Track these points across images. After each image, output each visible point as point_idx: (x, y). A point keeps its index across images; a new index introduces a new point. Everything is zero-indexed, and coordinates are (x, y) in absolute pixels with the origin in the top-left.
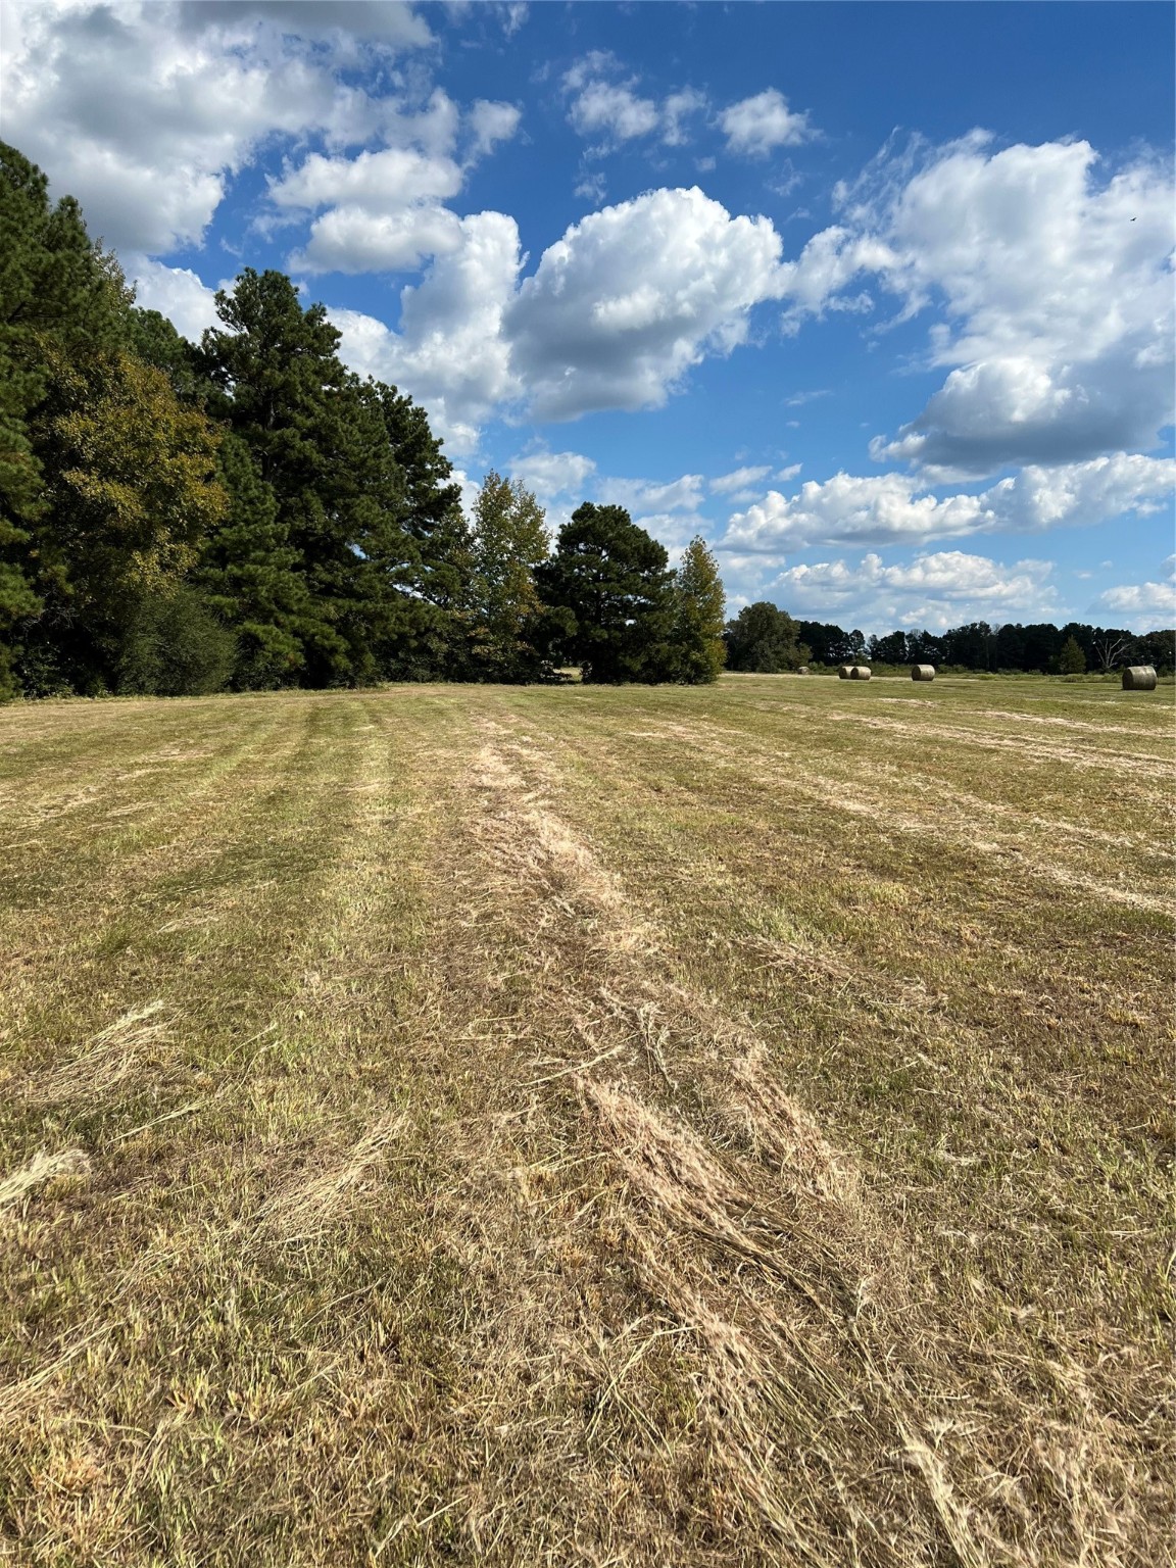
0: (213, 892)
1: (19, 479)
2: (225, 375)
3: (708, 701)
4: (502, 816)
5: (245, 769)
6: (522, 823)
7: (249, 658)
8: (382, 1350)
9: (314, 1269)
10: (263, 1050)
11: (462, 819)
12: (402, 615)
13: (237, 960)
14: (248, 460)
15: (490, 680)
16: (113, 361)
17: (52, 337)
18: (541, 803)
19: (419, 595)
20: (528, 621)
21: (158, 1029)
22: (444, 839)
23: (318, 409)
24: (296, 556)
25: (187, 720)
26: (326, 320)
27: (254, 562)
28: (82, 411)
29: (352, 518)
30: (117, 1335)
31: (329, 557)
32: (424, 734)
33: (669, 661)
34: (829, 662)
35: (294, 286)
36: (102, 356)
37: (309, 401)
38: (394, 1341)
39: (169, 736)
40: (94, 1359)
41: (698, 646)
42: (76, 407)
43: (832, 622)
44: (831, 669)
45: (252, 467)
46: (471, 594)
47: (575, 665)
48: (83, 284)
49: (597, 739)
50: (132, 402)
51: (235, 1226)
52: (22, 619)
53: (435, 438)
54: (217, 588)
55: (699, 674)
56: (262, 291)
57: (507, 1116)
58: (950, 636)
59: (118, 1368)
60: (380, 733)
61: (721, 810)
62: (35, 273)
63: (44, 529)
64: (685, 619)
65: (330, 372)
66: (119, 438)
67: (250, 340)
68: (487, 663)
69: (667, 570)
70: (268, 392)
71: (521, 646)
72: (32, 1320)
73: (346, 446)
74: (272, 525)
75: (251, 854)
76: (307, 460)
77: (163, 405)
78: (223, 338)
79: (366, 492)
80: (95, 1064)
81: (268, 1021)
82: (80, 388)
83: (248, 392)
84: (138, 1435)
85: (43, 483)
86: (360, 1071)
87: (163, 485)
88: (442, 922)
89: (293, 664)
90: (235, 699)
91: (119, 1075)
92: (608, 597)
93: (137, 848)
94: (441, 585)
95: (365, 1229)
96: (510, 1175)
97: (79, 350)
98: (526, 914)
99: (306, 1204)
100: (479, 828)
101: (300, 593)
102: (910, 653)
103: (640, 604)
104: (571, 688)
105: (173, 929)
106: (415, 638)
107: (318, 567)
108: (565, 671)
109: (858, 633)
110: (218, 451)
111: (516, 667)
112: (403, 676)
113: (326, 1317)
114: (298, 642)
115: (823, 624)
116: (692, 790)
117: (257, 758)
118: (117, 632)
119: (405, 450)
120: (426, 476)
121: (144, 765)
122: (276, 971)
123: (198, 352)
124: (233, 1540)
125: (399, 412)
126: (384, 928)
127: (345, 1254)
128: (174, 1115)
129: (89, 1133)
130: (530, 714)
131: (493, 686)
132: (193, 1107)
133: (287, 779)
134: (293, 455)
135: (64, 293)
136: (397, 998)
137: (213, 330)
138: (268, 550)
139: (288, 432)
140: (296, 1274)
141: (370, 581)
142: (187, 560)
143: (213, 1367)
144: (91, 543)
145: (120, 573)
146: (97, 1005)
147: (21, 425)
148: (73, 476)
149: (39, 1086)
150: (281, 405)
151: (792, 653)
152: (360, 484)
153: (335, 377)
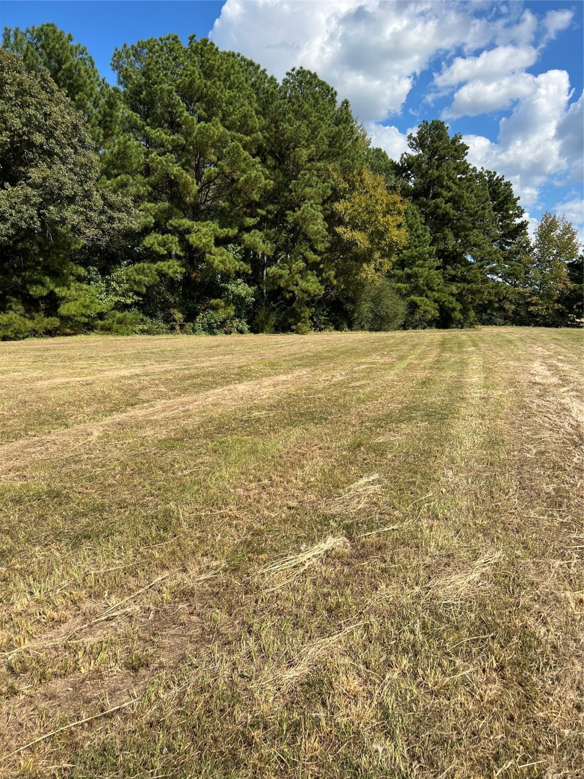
0: (399, 425)
1: (317, 233)
2: (410, 175)
4: (548, 399)
5: (410, 367)
6: (561, 404)
7: (412, 313)
8: (495, 670)
9: (457, 620)
10: (426, 505)
11: (524, 399)
12: (491, 290)
13: (411, 459)
14: (418, 216)
15: (537, 324)
16: (360, 174)
17: (334, 166)
18: (571, 393)
19: (500, 280)
20: (562, 293)
21: (377, 487)
22: (515, 409)
23: (454, 187)
24: (439, 263)
25: (383, 343)
26: (461, 141)
27: (418, 266)
28: (345, 199)
29: (468, 241)
30: (366, 627)
31: (455, 262)
32: (502, 353)
35: (446, 126)
36: (355, 172)
37: (450, 184)
38: (501, 668)
39: (375, 350)
40: (357, 635)
42: (343, 197)
45: (421, 219)
46: (529, 278)
48: (349, 139)
50: (367, 192)
51: (417, 589)
52: (315, 296)
53: (515, 197)
54: (399, 280)
56: (430, 131)
57: (558, 562)
59: (367, 643)
60: (478, 352)
62: (329, 137)
63: (326, 255)
65: (462, 168)
66: (360, 210)
67: (423, 156)
68: (537, 316)
70: (430, 182)
71: (557, 306)
72: (330, 611)
73: (467, 205)
74: (428, 247)
75: (415, 409)
76: (447, 213)
77: (381, 193)
78: (410, 157)
79: (476, 228)
80: (350, 499)
81: (428, 491)
82: (345, 189)
83: (420, 182)
84: (377, 677)
85: (327, 233)
86: (475, 524)
87: (378, 231)
88: (516, 453)
89: (433, 316)
90: (405, 333)
91: (360, 506)
93: (363, 402)
94: (513, 274)
95: (482, 605)
96: (563, 595)
97: (346, 170)
98: (565, 454)
99: (452, 586)
100: (535, 405)
101: (439, 281)
105: (381, 441)
106: (497, 302)
107: (449, 267)
108: (583, 320)
110: (405, 213)
111: (553, 318)
112: (489, 322)
113: (464, 645)
114: (436, 305)
117: (416, 362)
118: (353, 302)
119: (498, 205)
120: (509, 217)
121: (365, 363)
122: (430, 468)
123: (398, 165)
124: (423, 742)
125: (496, 185)
126: (484, 452)
127: (473, 615)
128: (386, 529)
129: (349, 531)
130: (562, 343)
131: (539, 328)
132: (395, 527)
133: (431, 373)
134: (440, 211)
135: (341, 144)
136: (493, 490)
137: (406, 153)
138: (425, 260)
139: (439, 200)
140: (448, 620)
141: (475, 273)
142: (387, 267)
143: (410, 655)
144: (345, 260)
145: (357, 274)
146: (349, 472)
147: (320, 208)
148: (340, 230)
149: (327, 505)
150: (436, 187)
152: (474, 224)
153: (464, 170)
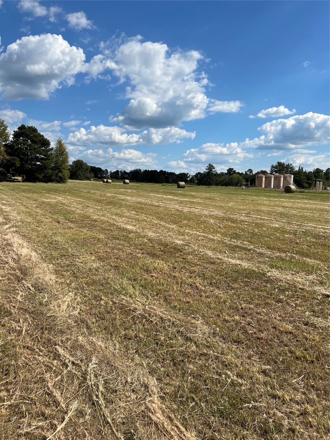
3: (67, 189)
6: (5, 240)
20: (2, 161)
33: (52, 176)
34: (99, 178)
41: (61, 172)
43: (99, 167)
44: (99, 180)
47: (19, 176)
49: (31, 202)
55: (61, 180)
58: (131, 172)
61: (85, 231)
64: (56, 163)
69: (50, 148)
92: (31, 155)
98: (10, 293)
102: (121, 176)
103: (41, 158)
104: (19, 183)
108: (16, 178)
109: (106, 170)
115: (96, 167)
116: (71, 222)
151: (88, 175)
